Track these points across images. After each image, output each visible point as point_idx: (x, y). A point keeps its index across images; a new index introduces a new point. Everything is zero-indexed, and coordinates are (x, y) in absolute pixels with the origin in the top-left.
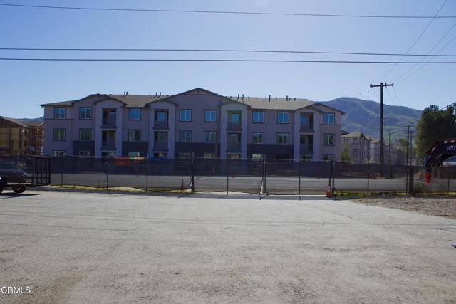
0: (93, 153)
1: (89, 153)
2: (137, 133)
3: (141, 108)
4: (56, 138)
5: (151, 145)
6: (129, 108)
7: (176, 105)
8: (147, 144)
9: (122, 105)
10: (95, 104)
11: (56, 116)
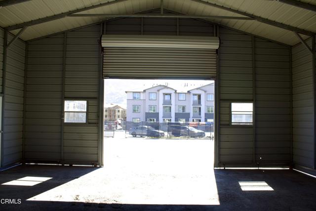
0: (158, 120)
1: (155, 119)
2: (184, 108)
3: (185, 93)
4: (134, 111)
5: (191, 115)
6: (179, 93)
7: (205, 92)
8: (189, 114)
9: (174, 91)
10: (158, 91)
11: (134, 98)
